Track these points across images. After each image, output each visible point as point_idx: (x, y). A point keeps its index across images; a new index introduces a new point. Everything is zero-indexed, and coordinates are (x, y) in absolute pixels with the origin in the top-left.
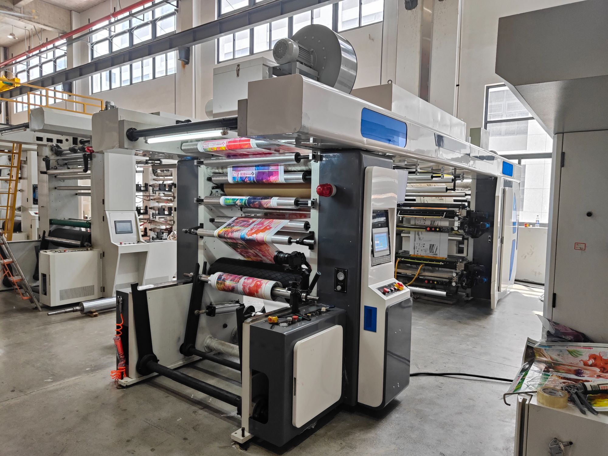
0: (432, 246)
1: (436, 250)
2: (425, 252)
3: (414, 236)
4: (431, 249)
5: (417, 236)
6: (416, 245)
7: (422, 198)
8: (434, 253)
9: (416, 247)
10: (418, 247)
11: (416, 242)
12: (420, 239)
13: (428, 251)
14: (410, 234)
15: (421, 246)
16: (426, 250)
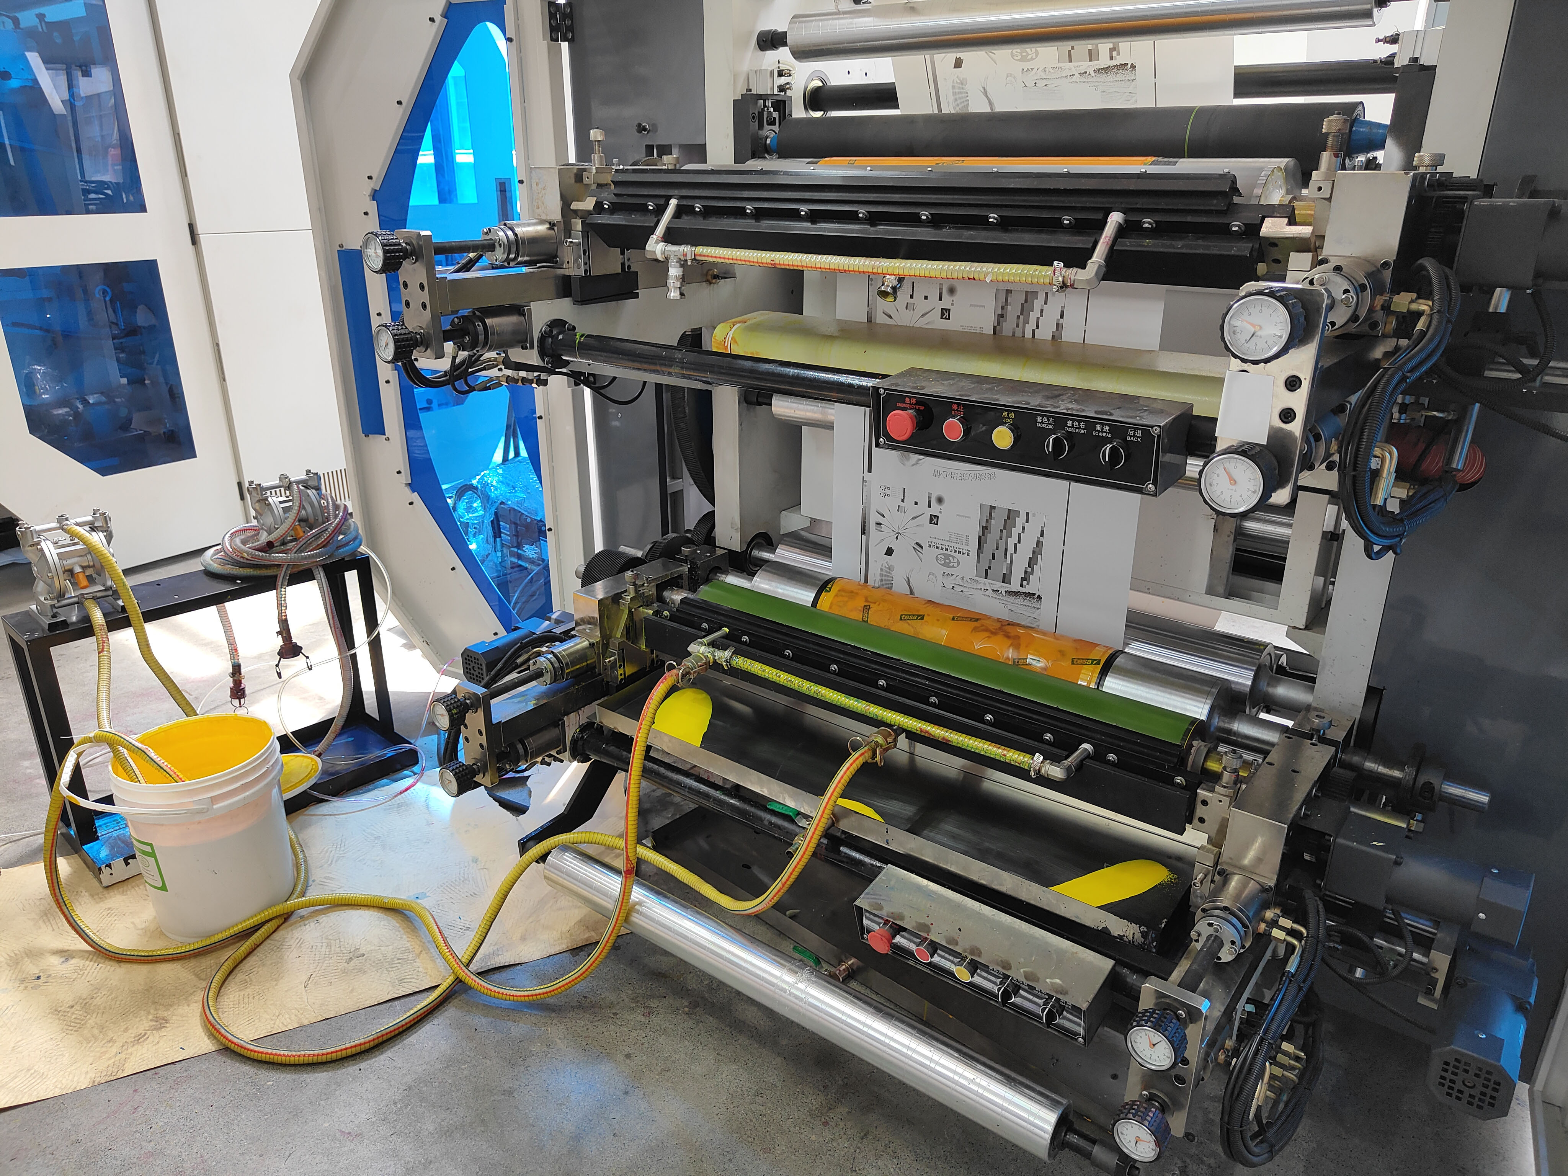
0: (997, 524)
1: (1032, 562)
2: (939, 569)
4: (989, 548)
6: (876, 503)
7: (945, 59)
8: (1015, 586)
9: (874, 518)
10: (894, 520)
11: (874, 479)
13: (968, 565)
15: (917, 509)
16: (951, 551)
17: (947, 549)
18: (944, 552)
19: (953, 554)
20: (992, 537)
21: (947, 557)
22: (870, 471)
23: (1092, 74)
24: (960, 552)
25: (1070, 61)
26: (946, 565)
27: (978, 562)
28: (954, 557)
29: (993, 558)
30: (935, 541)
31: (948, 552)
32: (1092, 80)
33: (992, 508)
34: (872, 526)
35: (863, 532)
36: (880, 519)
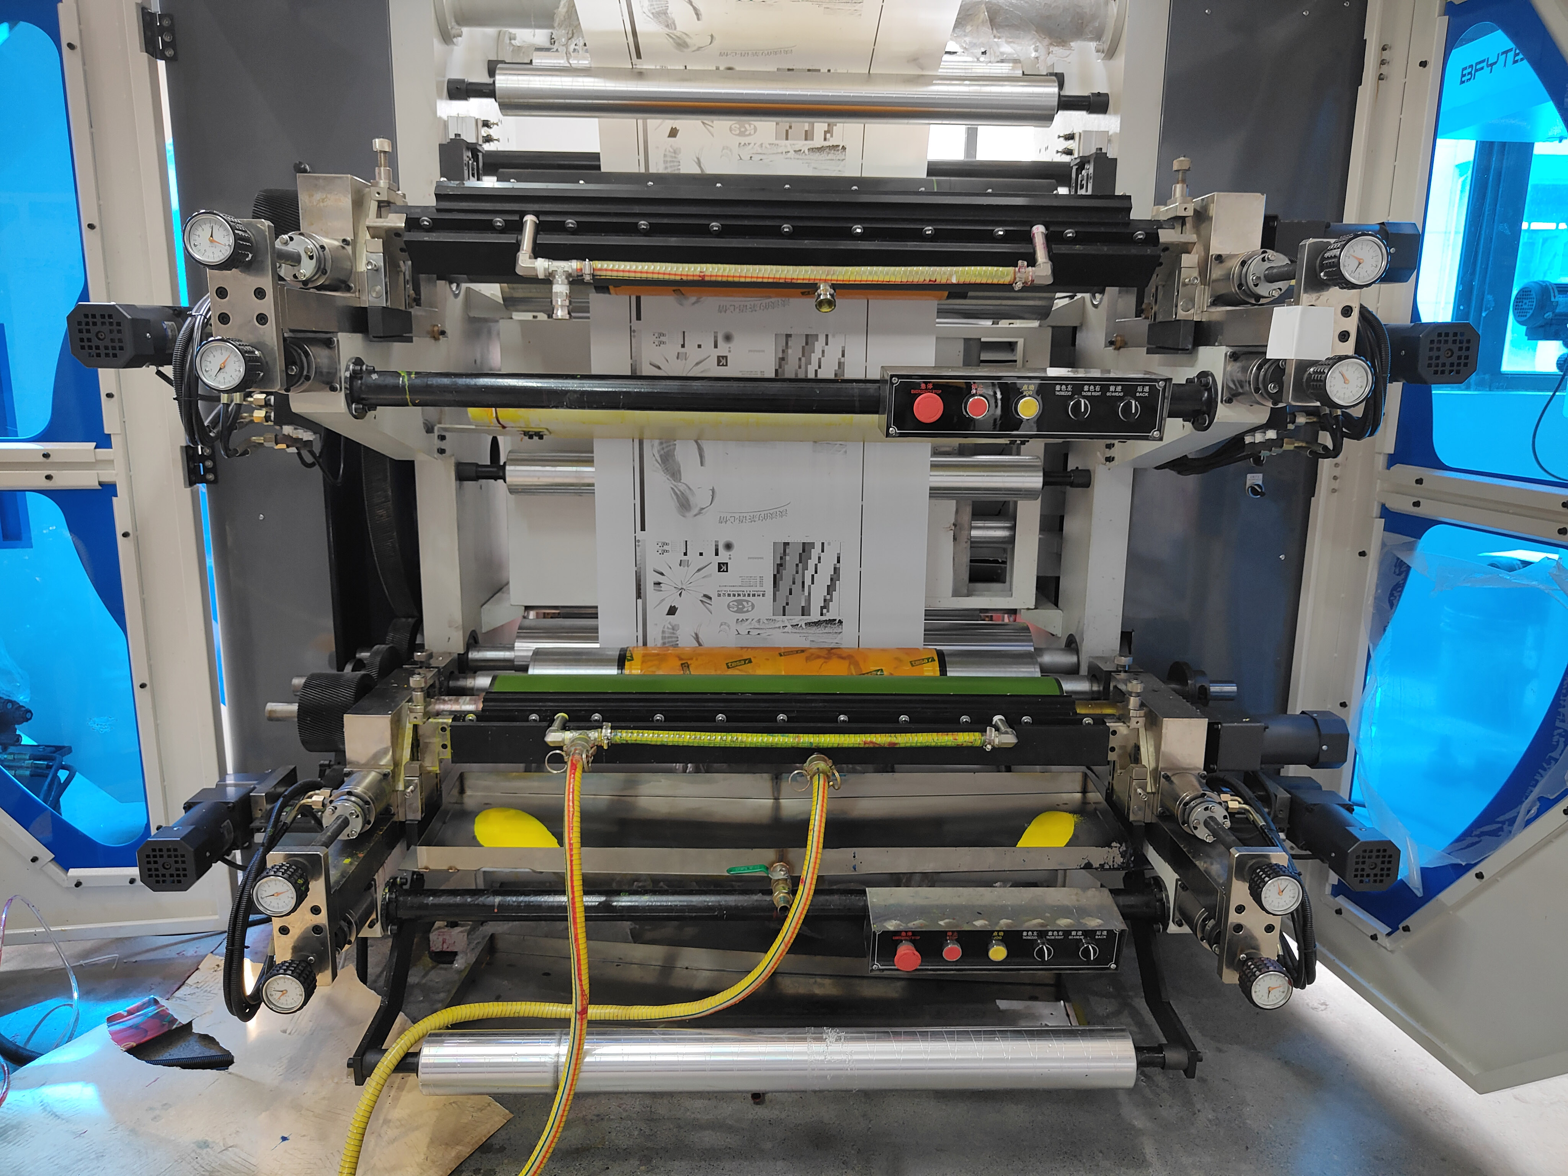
0: (792, 559)
1: (830, 589)
2: (732, 617)
3: (627, 480)
4: (784, 585)
5: (656, 477)
6: (653, 561)
7: (659, 125)
8: (815, 616)
9: (650, 578)
10: (675, 576)
11: (649, 537)
12: (684, 504)
13: (764, 606)
14: (590, 462)
15: (702, 561)
16: (744, 595)
17: (739, 595)
18: (736, 598)
19: (746, 598)
20: (788, 572)
21: (740, 602)
22: (643, 528)
23: (806, 152)
24: (754, 595)
25: (787, 139)
26: (740, 611)
27: (774, 600)
28: (747, 602)
29: (791, 593)
30: (725, 588)
31: (741, 598)
32: (807, 157)
33: (786, 544)
34: (649, 588)
35: (639, 596)
36: (659, 578)
